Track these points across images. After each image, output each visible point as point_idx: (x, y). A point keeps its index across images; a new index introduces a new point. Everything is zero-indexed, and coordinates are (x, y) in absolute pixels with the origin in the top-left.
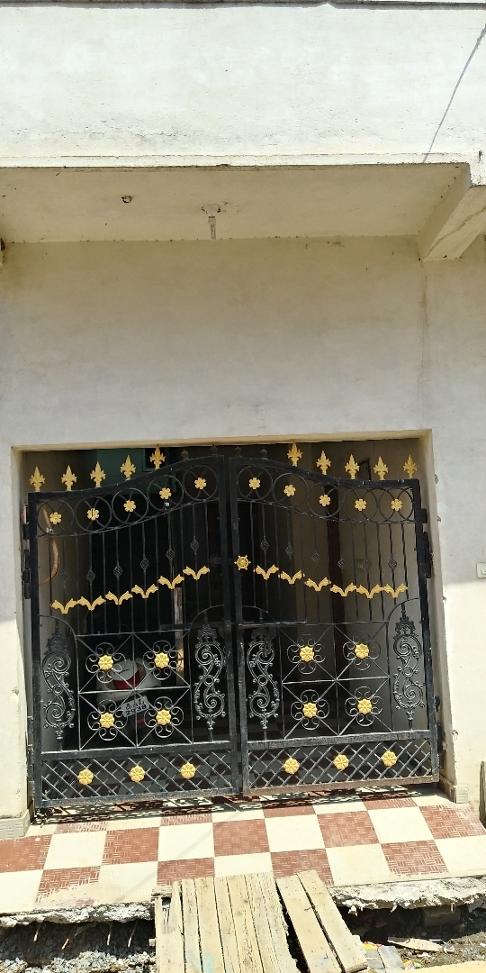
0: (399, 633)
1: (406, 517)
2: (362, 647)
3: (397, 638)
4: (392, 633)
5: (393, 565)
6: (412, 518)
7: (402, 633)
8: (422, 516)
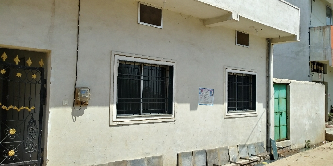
0: (30, 124)
1: (38, 81)
2: (13, 130)
3: (28, 127)
4: (27, 124)
5: (30, 99)
6: (40, 82)
7: (31, 124)
8: (44, 81)
